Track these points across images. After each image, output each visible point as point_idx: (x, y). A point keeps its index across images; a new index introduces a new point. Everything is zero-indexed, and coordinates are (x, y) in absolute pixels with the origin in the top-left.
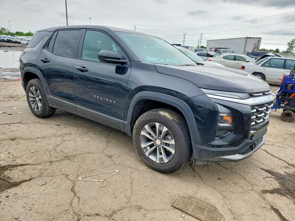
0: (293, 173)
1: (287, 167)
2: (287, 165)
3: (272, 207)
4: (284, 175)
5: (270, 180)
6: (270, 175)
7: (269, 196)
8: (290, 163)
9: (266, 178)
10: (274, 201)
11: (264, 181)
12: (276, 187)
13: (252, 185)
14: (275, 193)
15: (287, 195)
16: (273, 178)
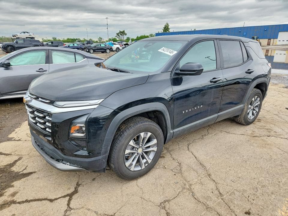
0: (5, 193)
1: (13, 195)
2: (15, 198)
3: (11, 155)
4: (13, 182)
5: (22, 168)
6: (25, 172)
7: (16, 158)
8: (13, 205)
9: (26, 168)
10: (11, 158)
11: (26, 165)
12: (14, 167)
13: (31, 157)
14: (13, 163)
15: (4, 167)
16: (21, 172)
